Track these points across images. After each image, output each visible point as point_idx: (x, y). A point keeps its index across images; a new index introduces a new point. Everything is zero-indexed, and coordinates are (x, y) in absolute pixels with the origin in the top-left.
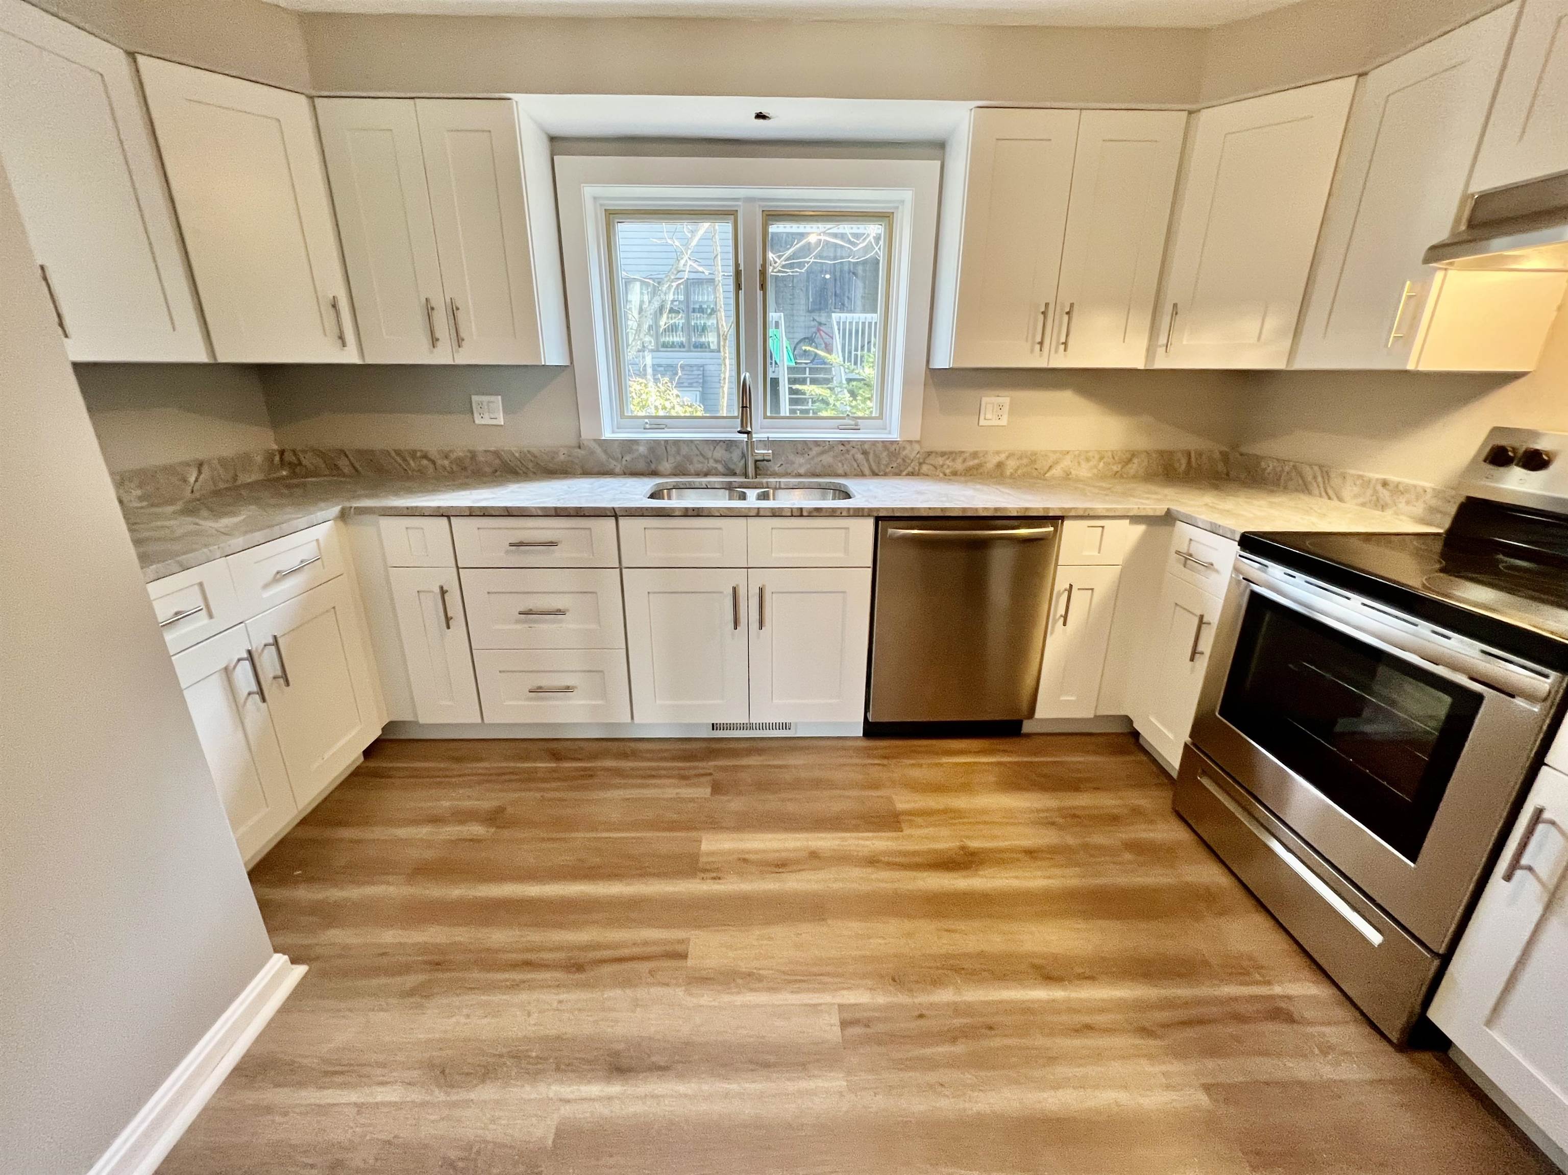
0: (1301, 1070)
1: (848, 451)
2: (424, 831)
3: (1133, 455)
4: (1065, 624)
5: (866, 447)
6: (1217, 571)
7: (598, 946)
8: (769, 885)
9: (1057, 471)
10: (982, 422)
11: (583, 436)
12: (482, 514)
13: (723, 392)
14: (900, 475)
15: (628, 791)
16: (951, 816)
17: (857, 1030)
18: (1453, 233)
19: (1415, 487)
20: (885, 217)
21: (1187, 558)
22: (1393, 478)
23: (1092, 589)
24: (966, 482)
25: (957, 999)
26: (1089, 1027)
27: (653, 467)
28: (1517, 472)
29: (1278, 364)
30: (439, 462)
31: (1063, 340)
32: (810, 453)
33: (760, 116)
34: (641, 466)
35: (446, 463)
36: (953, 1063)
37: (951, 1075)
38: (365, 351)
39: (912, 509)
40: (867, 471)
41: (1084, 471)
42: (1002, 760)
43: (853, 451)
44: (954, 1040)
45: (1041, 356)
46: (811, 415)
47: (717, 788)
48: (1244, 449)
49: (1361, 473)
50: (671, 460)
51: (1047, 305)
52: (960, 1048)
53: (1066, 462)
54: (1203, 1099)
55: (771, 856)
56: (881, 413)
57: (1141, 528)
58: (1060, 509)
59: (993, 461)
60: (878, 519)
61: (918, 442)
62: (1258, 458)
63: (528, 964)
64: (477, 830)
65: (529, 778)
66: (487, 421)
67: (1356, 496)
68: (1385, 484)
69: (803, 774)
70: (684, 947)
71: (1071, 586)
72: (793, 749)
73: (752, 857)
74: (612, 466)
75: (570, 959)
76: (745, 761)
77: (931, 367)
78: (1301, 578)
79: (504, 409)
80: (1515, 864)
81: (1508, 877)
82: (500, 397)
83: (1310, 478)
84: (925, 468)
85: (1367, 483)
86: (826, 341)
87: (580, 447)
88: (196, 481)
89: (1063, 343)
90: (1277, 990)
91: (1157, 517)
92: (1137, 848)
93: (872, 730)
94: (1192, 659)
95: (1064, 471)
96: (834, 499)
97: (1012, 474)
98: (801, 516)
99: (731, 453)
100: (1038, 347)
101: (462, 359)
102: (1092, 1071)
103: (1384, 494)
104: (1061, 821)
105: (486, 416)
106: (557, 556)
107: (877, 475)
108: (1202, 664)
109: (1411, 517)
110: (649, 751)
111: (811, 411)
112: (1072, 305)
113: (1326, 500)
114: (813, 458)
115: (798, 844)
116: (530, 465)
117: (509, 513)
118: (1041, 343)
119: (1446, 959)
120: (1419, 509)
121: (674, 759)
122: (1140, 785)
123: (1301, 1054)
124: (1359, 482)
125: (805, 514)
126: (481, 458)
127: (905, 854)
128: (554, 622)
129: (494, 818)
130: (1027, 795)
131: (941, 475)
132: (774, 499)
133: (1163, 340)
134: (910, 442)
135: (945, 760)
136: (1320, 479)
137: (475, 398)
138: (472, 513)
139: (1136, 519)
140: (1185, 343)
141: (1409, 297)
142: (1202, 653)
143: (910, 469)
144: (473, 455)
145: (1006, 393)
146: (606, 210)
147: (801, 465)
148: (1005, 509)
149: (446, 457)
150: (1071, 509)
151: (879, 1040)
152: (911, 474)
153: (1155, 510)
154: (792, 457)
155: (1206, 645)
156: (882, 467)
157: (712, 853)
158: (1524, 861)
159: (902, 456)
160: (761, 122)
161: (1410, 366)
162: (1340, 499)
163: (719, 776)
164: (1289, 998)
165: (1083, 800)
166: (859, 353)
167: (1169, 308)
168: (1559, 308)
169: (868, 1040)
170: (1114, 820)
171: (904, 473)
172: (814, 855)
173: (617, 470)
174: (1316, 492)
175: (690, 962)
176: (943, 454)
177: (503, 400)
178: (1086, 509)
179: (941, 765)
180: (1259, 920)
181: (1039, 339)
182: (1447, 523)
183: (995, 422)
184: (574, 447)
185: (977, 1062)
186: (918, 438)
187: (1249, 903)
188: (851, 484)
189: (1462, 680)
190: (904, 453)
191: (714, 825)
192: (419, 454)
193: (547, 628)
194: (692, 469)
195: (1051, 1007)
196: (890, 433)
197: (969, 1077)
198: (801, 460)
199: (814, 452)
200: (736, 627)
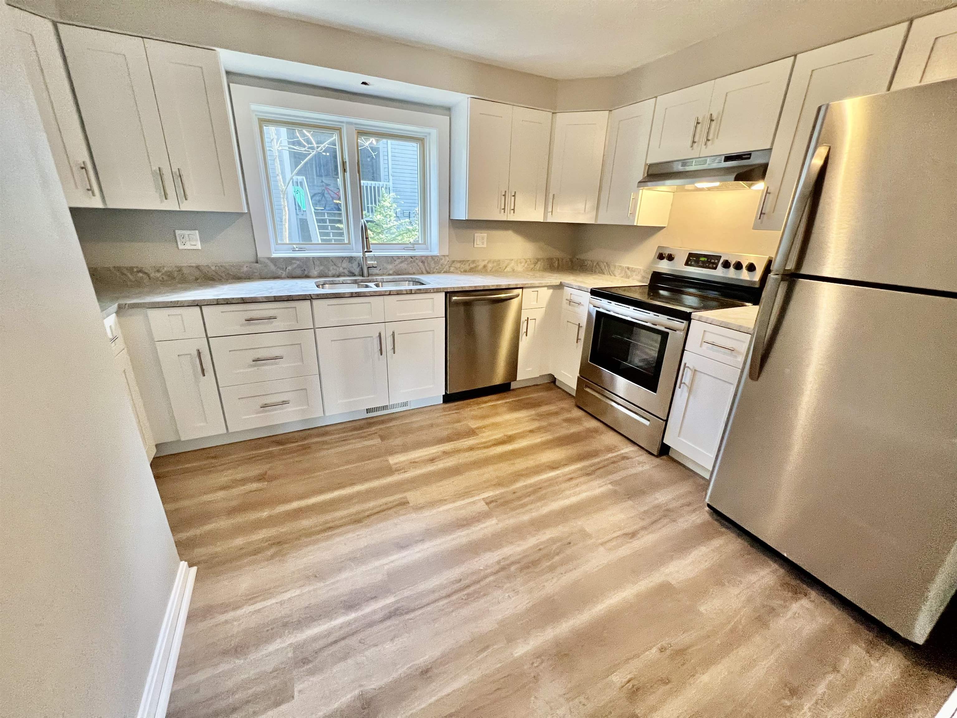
0: (633, 471)
1: (414, 261)
2: (221, 494)
3: (538, 260)
4: (527, 336)
5: (423, 258)
6: (582, 305)
7: (363, 511)
8: (431, 468)
9: (508, 269)
10: (475, 246)
11: (259, 255)
12: (226, 303)
13: (285, 227)
14: (440, 273)
15: (336, 449)
16: (496, 425)
17: (494, 504)
18: (644, 178)
19: (638, 269)
20: (420, 140)
21: (570, 302)
22: (630, 266)
23: (535, 319)
24: (474, 274)
25: (525, 484)
26: (571, 479)
27: (306, 273)
28: (665, 261)
29: (592, 222)
30: (152, 275)
31: (512, 208)
33: (364, 83)
34: (298, 272)
35: (158, 275)
36: (532, 502)
37: (532, 506)
38: (106, 199)
39: (462, 287)
40: (424, 272)
41: (520, 268)
42: (508, 401)
43: (417, 261)
44: (529, 496)
45: (504, 215)
46: (333, 242)
47: (383, 438)
48: (578, 257)
49: (620, 265)
50: (317, 268)
51: (506, 192)
52: (532, 498)
53: (513, 264)
54: (610, 487)
55: (427, 457)
56: (425, 242)
57: (551, 291)
58: (522, 284)
59: (482, 264)
60: (446, 293)
61: (448, 256)
62: (583, 261)
63: (330, 528)
64: (255, 486)
65: (270, 456)
66: (188, 247)
67: (619, 274)
68: (628, 268)
69: (423, 423)
70: (406, 499)
71: (528, 318)
72: (412, 415)
73: (417, 460)
74: (280, 273)
75: (351, 520)
76: (391, 424)
77: (451, 218)
78: (613, 303)
79: (200, 238)
80: (681, 383)
81: (680, 388)
82: (197, 231)
83: (603, 267)
84: (452, 269)
85: (622, 268)
86: (332, 195)
87: (257, 262)
89: (512, 210)
90: (622, 451)
91: (557, 285)
92: (568, 420)
93: (448, 398)
94: (577, 342)
95: (512, 269)
96: (413, 285)
97: (490, 270)
98: (411, 293)
99: (352, 263)
100: (503, 211)
101: (186, 207)
102: (577, 489)
103: (629, 273)
104: (538, 418)
105: (188, 243)
106: (276, 325)
107: (430, 273)
108: (581, 343)
109: (637, 280)
110: (336, 430)
111: (333, 240)
112: (515, 192)
113: (610, 276)
115: (434, 451)
116: (223, 275)
117: (244, 301)
118: (504, 209)
119: (666, 421)
120: (639, 278)
121: (351, 431)
122: (561, 399)
123: (632, 467)
124: (620, 268)
125: (413, 292)
126: (185, 271)
127: (482, 443)
128: (272, 364)
129: (261, 478)
130: (522, 412)
131: (459, 272)
132: (382, 287)
133: (550, 210)
134: (444, 256)
135: (483, 405)
136: (607, 267)
137: (178, 232)
138: (218, 302)
139: (549, 287)
140: (558, 211)
141: (633, 198)
142: (580, 339)
143: (445, 270)
144: (180, 270)
145: (486, 232)
146: (258, 118)
147: (391, 269)
148: (500, 285)
149: (158, 271)
150: (526, 284)
151: (502, 504)
152: (445, 272)
153: (556, 282)
154: (385, 265)
155: (582, 336)
156: (432, 269)
157: (396, 464)
158: (683, 381)
159: (441, 263)
160: (364, 86)
161: (635, 224)
162: (615, 276)
163: (380, 433)
164: (626, 453)
165: (544, 409)
166: (370, 205)
167: (551, 196)
168: (672, 205)
169: (497, 507)
170: (556, 414)
171: (442, 272)
172: (445, 453)
173: (283, 275)
174: (606, 273)
175: (411, 505)
176: (460, 262)
177: (199, 233)
178: (531, 284)
179: (483, 408)
180: (612, 433)
181: (503, 207)
182: (649, 282)
183: (481, 246)
184: (253, 262)
185: (540, 499)
186: (448, 254)
187: (608, 429)
188: (422, 278)
189: (663, 329)
190: (442, 261)
191: (392, 452)
192: (135, 270)
193: (268, 368)
194: (330, 273)
195: (557, 477)
196: (431, 251)
197: (539, 504)
198: (390, 267)
199: (397, 262)
200: (381, 354)
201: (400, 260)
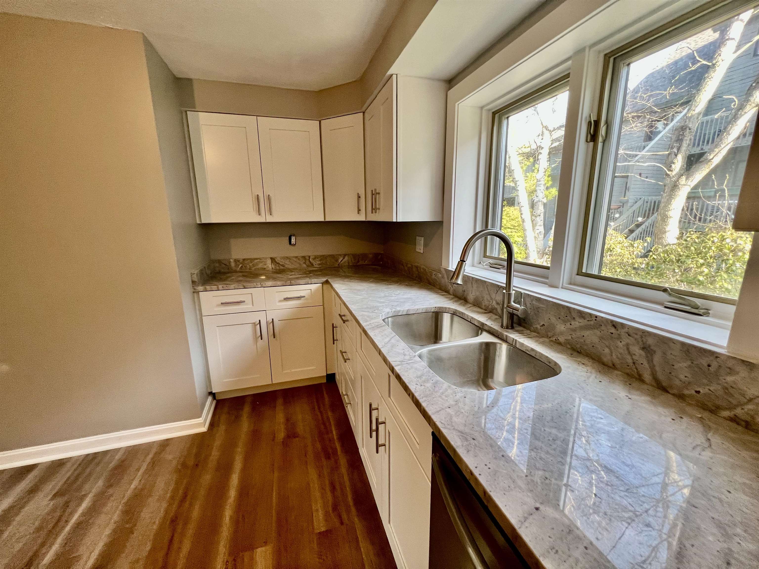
11: (442, 265)
32: (573, 323)
35: (406, 269)
40: (647, 376)
66: (419, 250)
79: (423, 244)
82: (423, 238)
87: (440, 272)
88: (341, 261)
105: (419, 247)
114: (574, 330)
116: (425, 277)
126: (414, 269)
137: (417, 238)
149: (406, 266)
198: (561, 327)
199: (576, 324)
200: (371, 437)
201: (583, 322)
